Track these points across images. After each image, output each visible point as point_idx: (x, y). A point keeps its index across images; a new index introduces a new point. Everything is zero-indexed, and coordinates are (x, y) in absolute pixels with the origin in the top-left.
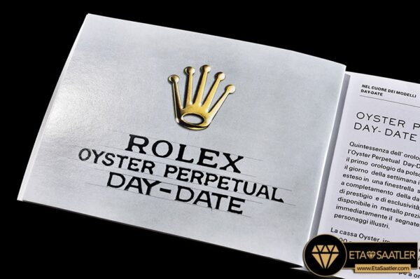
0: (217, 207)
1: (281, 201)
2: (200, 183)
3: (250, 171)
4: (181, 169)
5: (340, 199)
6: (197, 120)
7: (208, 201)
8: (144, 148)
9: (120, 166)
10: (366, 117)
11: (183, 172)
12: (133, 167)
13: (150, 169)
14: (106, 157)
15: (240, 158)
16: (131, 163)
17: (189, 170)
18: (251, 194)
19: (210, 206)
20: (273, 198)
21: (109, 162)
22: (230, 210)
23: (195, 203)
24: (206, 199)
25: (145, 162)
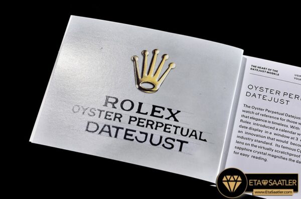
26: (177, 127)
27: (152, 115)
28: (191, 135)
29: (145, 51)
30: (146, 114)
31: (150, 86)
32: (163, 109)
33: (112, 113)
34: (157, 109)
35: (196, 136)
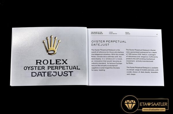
26: (67, 66)
27: (56, 64)
28: (74, 68)
29: (47, 38)
30: (54, 64)
31: (53, 52)
32: (60, 60)
33: (40, 67)
34: (58, 61)
35: (75, 68)
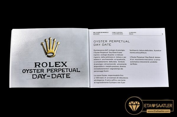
0: (63, 77)
1: (79, 71)
2: (57, 72)
3: (70, 65)
4: (51, 69)
5: (94, 67)
6: (52, 54)
7: (61, 76)
8: (39, 66)
9: (35, 72)
10: (96, 42)
11: (52, 70)
12: (38, 72)
13: (43, 71)
14: (30, 70)
15: (66, 62)
16: (37, 71)
17: (53, 69)
18: (71, 72)
19: (61, 78)
20: (77, 71)
21: (31, 72)
22: (67, 77)
23: (57, 78)
24: (60, 76)
25: (41, 69)
